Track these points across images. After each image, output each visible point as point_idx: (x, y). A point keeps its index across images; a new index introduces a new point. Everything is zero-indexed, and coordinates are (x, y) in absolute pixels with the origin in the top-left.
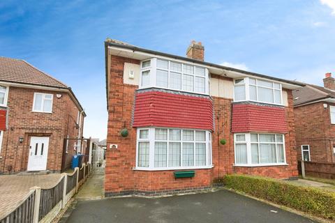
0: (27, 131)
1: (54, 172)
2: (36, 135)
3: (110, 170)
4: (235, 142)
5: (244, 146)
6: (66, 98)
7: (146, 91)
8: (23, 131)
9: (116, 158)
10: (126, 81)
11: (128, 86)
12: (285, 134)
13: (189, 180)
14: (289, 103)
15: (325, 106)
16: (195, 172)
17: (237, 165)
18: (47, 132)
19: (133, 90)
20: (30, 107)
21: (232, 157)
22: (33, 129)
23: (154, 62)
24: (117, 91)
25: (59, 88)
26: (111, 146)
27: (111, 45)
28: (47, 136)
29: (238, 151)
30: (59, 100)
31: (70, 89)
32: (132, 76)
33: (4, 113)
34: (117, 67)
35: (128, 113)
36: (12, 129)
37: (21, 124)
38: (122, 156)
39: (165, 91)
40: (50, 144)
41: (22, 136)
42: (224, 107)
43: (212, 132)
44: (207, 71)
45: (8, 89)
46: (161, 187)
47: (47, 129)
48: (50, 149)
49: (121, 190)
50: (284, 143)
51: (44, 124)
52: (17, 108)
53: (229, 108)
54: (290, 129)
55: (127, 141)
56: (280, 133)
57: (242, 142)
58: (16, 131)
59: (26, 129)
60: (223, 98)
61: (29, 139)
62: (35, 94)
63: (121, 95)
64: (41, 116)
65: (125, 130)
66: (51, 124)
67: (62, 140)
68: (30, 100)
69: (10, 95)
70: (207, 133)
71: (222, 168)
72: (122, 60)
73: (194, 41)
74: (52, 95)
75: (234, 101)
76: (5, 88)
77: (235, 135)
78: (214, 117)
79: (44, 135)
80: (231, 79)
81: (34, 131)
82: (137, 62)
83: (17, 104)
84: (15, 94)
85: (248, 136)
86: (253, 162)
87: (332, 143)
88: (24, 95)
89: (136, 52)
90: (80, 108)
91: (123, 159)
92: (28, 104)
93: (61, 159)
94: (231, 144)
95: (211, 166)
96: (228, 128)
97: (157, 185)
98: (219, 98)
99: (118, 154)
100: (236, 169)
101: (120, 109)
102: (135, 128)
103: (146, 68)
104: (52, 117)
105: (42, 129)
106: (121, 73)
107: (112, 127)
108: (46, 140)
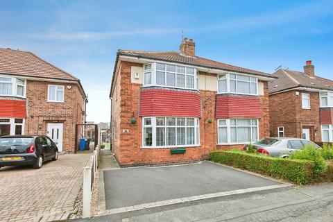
0: (45, 119)
1: (69, 152)
2: (51, 122)
3: (123, 148)
4: (218, 126)
5: (225, 129)
6: (76, 89)
7: (149, 89)
8: (41, 119)
9: (128, 140)
10: (133, 81)
11: (135, 84)
12: (259, 119)
13: (182, 155)
14: (265, 92)
15: (297, 93)
16: (187, 149)
17: (219, 144)
18: (61, 119)
19: (138, 88)
20: (45, 98)
21: (215, 138)
22: (50, 116)
23: (154, 66)
24: (127, 89)
25: (70, 80)
26: (124, 131)
27: (122, 55)
28: (61, 122)
29: (220, 133)
30: (70, 91)
31: (79, 81)
32: (138, 77)
33: (25, 103)
34: (126, 70)
35: (136, 105)
36: (32, 117)
37: (39, 113)
38: (132, 138)
39: (163, 89)
40: (64, 129)
41: (41, 123)
42: (209, 98)
43: (200, 118)
44: (195, 71)
45: (25, 82)
46: (161, 160)
47: (61, 117)
48: (64, 134)
49: (131, 163)
50: (258, 126)
51: (58, 112)
52: (34, 100)
53: (213, 99)
54: (265, 114)
55: (135, 127)
56: (254, 118)
57: (223, 126)
58: (36, 119)
59: (44, 117)
60: (208, 91)
61: (46, 126)
62: (49, 86)
63: (129, 92)
64: (55, 105)
65: (134, 119)
66: (65, 112)
67: (74, 125)
68: (45, 92)
69: (27, 87)
70: (196, 119)
71: (207, 146)
72: (130, 64)
73: (186, 39)
74: (63, 87)
75: (218, 93)
76: (23, 81)
77: (218, 120)
78: (202, 106)
79: (59, 122)
80: (215, 75)
81: (51, 119)
82: (141, 65)
83: (35, 95)
84: (32, 87)
85: (228, 121)
86: (231, 142)
87: (302, 125)
88: (40, 88)
89: (140, 59)
90: (84, 96)
91: (133, 140)
92: (43, 95)
93: (74, 142)
94: (215, 128)
95: (199, 145)
96: (213, 115)
97: (158, 159)
98: (206, 91)
99: (129, 136)
100: (219, 147)
101: (129, 103)
102: (141, 117)
103: (148, 70)
104: (65, 106)
105: (57, 117)
106: (129, 75)
107: (124, 117)
108: (60, 126)
